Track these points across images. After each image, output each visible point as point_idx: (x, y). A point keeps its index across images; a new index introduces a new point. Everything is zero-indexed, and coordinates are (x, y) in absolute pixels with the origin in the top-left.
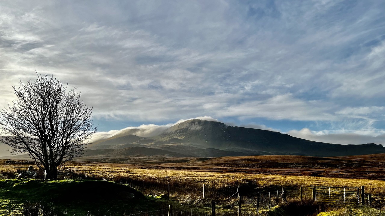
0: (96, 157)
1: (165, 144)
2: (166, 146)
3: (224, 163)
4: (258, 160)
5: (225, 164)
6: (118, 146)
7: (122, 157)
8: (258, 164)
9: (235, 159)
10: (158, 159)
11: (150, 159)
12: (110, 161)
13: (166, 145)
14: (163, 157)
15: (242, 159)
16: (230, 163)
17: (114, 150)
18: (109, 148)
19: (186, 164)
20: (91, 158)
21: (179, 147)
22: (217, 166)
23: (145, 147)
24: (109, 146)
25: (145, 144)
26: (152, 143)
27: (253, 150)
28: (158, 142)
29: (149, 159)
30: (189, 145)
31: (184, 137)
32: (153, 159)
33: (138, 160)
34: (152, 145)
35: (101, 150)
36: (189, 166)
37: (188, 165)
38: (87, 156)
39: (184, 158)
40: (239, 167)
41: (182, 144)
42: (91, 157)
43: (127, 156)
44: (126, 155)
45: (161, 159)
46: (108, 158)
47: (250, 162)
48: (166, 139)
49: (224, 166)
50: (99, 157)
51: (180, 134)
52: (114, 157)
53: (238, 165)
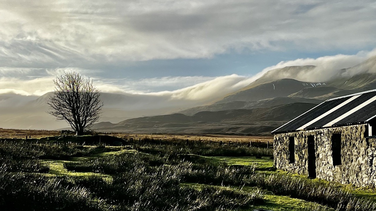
0: (219, 125)
6: (261, 103)
12: (244, 131)
17: (253, 111)
18: (243, 108)
20: (210, 128)
23: (313, 102)
24: (243, 103)
25: (316, 98)
38: (202, 123)
42: (209, 126)
43: (278, 122)
46: (240, 126)
50: (225, 124)
52: (253, 124)
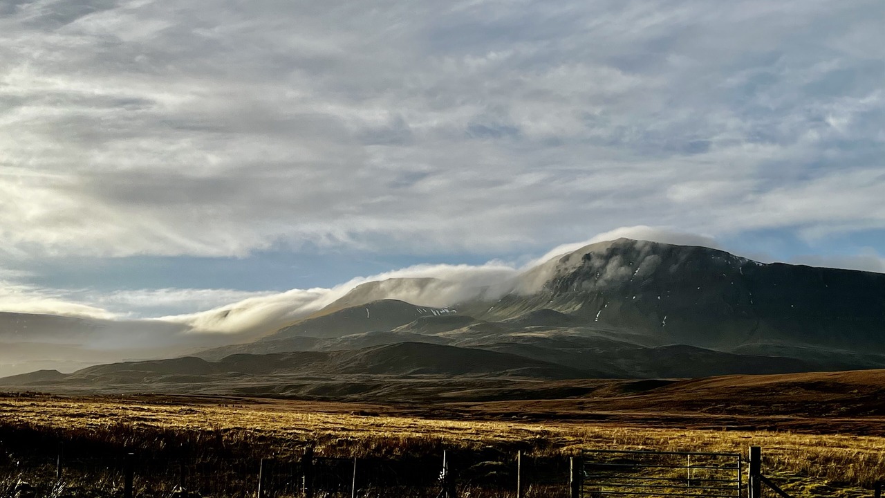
0: (268, 380)
1: (512, 332)
2: (514, 337)
3: (713, 401)
4: (844, 385)
5: (718, 402)
6: (344, 340)
7: (355, 379)
8: (843, 402)
9: (759, 383)
10: (482, 386)
11: (451, 386)
12: (311, 392)
13: (513, 335)
14: (500, 378)
15: (786, 383)
16: (736, 400)
17: (330, 355)
19: (573, 404)
21: (560, 341)
22: (689, 410)
23: (437, 342)
24: (312, 341)
25: (440, 334)
26: (465, 329)
27: (843, 351)
28: (488, 326)
29: (449, 384)
30: (596, 334)
31: (579, 306)
32: (462, 385)
33: (411, 390)
34: (464, 335)
35: (281, 355)
36: (583, 409)
37: (581, 406)
38: (234, 375)
39: (575, 383)
40: (769, 415)
41: (571, 332)
42: (249, 381)
43: (374, 376)
44: (372, 371)
45: (491, 384)
46: (306, 382)
47: (813, 396)
48: (513, 314)
49: (713, 411)
50: (278, 378)
51: (564, 294)
52: (330, 380)
53: (768, 404)
